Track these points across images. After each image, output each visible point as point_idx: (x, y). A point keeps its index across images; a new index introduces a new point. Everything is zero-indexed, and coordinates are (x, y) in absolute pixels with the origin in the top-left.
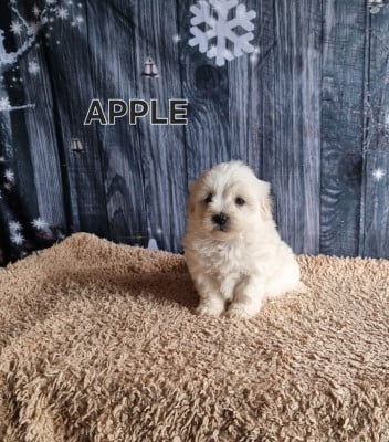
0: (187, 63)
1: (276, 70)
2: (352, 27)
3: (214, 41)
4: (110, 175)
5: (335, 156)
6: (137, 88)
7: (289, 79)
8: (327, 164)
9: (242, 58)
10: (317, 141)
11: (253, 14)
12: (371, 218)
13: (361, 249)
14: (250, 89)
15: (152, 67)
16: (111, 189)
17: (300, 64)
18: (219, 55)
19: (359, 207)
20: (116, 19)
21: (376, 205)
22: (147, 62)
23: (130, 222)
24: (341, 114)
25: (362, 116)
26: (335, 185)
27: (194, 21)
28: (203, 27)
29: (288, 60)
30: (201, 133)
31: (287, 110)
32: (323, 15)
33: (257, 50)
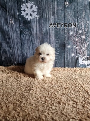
0: (21, 20)
1: (43, 21)
2: (61, 10)
3: (27, 14)
4: (2, 49)
5: (59, 42)
6: (8, 26)
7: (46, 23)
8: (56, 45)
9: (34, 18)
10: (54, 39)
11: (37, 7)
12: (68, 57)
13: (65, 65)
14: (37, 26)
15: (12, 21)
16: (3, 52)
17: (49, 20)
18: (29, 18)
19: (65, 55)
20: (3, 9)
21: (69, 54)
22: (11, 20)
23: (8, 61)
24: (59, 32)
25: (65, 32)
26: (58, 50)
27: (22, 9)
28: (24, 11)
29: (46, 19)
30: (25, 38)
31: (46, 31)
32: (54, 7)
33: (38, 16)
